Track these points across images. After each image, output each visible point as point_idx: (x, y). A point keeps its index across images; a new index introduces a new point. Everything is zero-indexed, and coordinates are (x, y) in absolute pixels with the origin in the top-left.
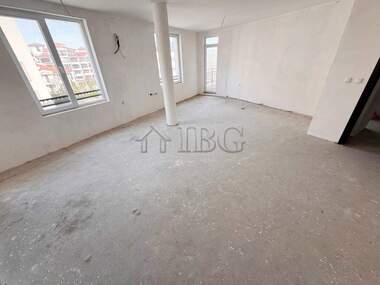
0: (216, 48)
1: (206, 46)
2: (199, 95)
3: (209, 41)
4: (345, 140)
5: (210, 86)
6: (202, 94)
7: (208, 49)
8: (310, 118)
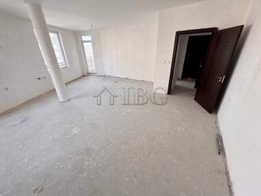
0: (90, 43)
1: (82, 42)
2: (83, 76)
3: (84, 38)
4: (169, 92)
5: (91, 69)
6: (86, 75)
7: (85, 44)
8: (153, 83)
